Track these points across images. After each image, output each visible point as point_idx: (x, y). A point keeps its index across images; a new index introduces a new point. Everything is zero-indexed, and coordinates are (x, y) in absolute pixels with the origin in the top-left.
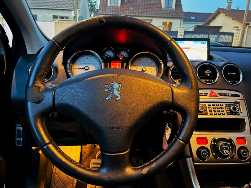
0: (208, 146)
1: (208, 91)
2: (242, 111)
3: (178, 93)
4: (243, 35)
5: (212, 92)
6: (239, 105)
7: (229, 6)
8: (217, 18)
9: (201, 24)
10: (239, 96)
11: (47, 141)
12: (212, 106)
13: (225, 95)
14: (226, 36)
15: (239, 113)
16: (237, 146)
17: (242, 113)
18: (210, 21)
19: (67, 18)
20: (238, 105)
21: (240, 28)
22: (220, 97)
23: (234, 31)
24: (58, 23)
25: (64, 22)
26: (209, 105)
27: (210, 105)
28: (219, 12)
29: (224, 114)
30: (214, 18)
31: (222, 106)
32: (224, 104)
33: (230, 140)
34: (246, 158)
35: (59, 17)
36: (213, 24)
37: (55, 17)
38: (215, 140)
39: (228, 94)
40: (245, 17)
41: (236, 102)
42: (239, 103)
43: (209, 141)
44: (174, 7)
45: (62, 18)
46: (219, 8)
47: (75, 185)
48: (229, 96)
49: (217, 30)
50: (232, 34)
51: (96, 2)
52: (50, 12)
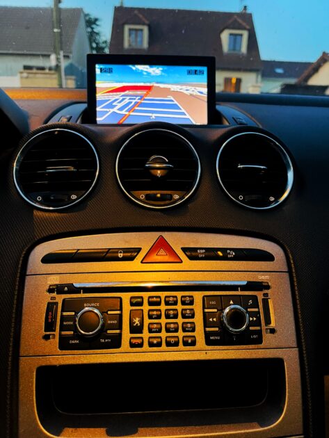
2: (273, 325)
6: (266, 295)
9: (292, 81)
10: (268, 257)
12: (146, 307)
13: (211, 254)
15: (259, 332)
17: (273, 331)
20: (260, 295)
24: (27, 78)
25: (38, 76)
26: (132, 304)
27: (141, 304)
29: (193, 343)
31: (191, 303)
32: (198, 296)
36: (313, 82)
37: (27, 68)
39: (223, 250)
41: (251, 286)
42: (268, 287)
44: (244, 49)
48: (225, 258)
51: (105, 42)
52: (19, 59)
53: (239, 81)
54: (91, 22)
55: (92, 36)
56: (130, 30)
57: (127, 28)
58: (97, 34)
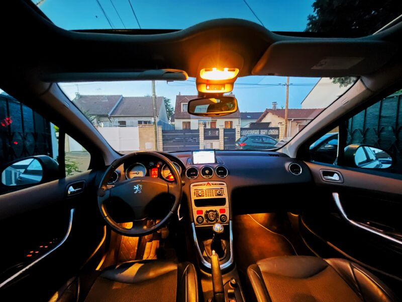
0: (203, 215)
1: (206, 183)
3: (171, 187)
4: (286, 128)
5: (208, 183)
7: (275, 107)
8: (266, 116)
9: (254, 121)
10: (224, 184)
11: (106, 215)
13: (215, 184)
14: (273, 130)
15: (222, 194)
16: (220, 214)
17: (224, 194)
18: (262, 119)
19: (149, 122)
20: (222, 190)
21: (283, 123)
22: (212, 186)
23: (279, 126)
24: (142, 127)
27: (206, 191)
28: (267, 112)
29: (214, 196)
30: (264, 116)
31: (213, 191)
33: (216, 211)
34: (225, 221)
35: (143, 122)
36: (264, 121)
37: (140, 122)
38: (207, 212)
39: (217, 184)
40: (286, 115)
41: (221, 188)
42: (224, 189)
43: (204, 212)
45: (146, 122)
46: (267, 109)
47: (136, 251)
49: (266, 126)
50: (278, 129)
51: (172, 108)
52: (136, 118)
53: (231, 122)
54: (167, 101)
55: (167, 106)
56: (183, 105)
57: (182, 104)
58: (169, 105)
